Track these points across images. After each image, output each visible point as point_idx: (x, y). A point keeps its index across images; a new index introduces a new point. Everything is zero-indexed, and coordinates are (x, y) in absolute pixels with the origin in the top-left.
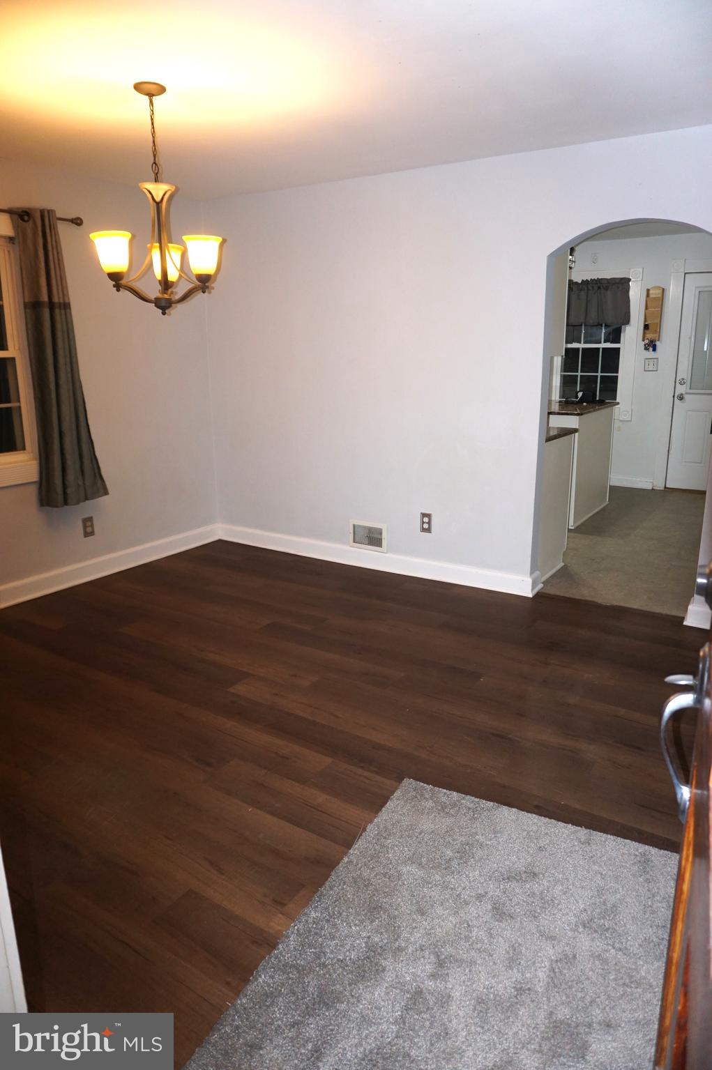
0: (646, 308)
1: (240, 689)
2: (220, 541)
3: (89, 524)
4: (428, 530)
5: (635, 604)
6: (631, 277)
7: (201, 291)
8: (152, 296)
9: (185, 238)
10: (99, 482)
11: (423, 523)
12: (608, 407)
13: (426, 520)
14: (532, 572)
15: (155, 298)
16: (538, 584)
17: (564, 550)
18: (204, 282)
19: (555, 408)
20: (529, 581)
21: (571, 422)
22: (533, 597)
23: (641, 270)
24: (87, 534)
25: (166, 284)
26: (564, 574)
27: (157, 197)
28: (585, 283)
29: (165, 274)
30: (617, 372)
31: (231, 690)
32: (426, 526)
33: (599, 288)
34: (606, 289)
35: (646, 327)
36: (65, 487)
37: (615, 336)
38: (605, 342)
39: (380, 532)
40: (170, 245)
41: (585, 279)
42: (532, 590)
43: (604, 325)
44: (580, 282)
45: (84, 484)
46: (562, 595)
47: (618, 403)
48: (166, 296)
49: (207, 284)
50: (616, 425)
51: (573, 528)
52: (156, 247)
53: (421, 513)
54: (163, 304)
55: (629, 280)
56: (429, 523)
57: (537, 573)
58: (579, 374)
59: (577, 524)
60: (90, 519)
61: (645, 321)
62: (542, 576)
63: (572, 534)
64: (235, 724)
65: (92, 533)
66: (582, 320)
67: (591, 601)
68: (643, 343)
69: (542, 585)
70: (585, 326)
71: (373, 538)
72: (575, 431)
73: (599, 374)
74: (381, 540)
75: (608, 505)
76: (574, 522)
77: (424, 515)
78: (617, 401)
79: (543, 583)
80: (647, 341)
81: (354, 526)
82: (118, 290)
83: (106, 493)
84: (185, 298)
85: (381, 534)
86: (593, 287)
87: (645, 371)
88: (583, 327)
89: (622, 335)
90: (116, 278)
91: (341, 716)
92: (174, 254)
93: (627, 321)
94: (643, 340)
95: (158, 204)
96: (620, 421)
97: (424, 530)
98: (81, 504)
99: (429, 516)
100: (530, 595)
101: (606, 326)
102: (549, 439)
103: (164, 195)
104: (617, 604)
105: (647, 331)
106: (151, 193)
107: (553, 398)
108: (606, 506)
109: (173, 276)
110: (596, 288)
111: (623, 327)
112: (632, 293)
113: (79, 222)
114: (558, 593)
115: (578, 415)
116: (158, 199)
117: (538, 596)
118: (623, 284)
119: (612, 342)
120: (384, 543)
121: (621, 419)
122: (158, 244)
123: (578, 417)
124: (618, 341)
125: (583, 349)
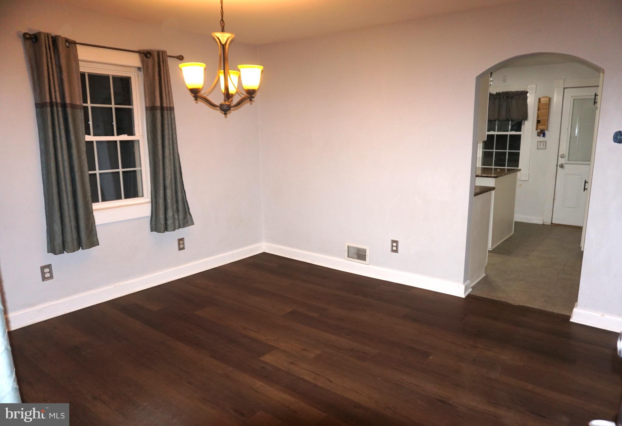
0: (539, 110)
1: (268, 358)
2: (264, 253)
3: (181, 242)
4: (396, 251)
5: (536, 305)
6: (528, 91)
7: (249, 100)
8: (218, 103)
9: (239, 66)
10: (189, 216)
11: (393, 246)
12: (514, 172)
13: (395, 244)
14: (465, 281)
15: (220, 104)
16: (469, 290)
17: (486, 265)
18: (251, 94)
19: (479, 172)
20: (463, 287)
21: (489, 182)
22: (466, 298)
23: (535, 86)
24: (180, 249)
25: (228, 96)
26: (486, 282)
27: (223, 40)
28: (498, 94)
29: (227, 88)
30: (519, 149)
31: (261, 358)
32: (394, 248)
33: (507, 97)
34: (512, 98)
35: (538, 122)
36: (166, 219)
37: (518, 126)
38: (511, 130)
39: (365, 251)
40: (230, 71)
41: (498, 92)
42: (465, 293)
43: (510, 120)
44: (495, 93)
45: (178, 218)
46: (485, 296)
47: (520, 170)
48: (227, 103)
49: (253, 96)
50: (518, 183)
51: (491, 250)
52: (221, 73)
53: (392, 240)
54: (225, 108)
55: (527, 92)
56: (397, 247)
57: (468, 281)
58: (494, 150)
59: (494, 247)
60: (182, 239)
61: (538, 117)
62: (472, 283)
63: (491, 254)
64: (263, 384)
65: (183, 248)
66: (496, 117)
67: (504, 302)
68: (536, 132)
69: (471, 289)
70: (498, 120)
71: (361, 255)
72: (493, 189)
73: (507, 151)
74: (365, 255)
75: (514, 234)
76: (492, 246)
77: (393, 241)
78: (519, 168)
79: (471, 288)
80: (539, 131)
81: (348, 247)
82: (196, 99)
83: (193, 224)
84: (239, 104)
85: (365, 252)
86: (503, 97)
87: (538, 149)
88: (497, 121)
89: (522, 126)
90: (195, 92)
91: (334, 381)
92: (233, 77)
93: (525, 118)
94: (537, 130)
95: (223, 46)
96: (522, 181)
97: (393, 251)
98: (176, 230)
99: (396, 242)
100: (463, 296)
101: (512, 121)
102: (476, 194)
103: (227, 40)
104: (523, 305)
105: (539, 124)
106: (219, 39)
107: (477, 166)
108: (512, 236)
109: (232, 90)
110: (505, 98)
111: (523, 122)
112: (529, 100)
113: (181, 58)
114: (482, 296)
115: (494, 177)
116: (223, 43)
117: (469, 297)
118: (523, 95)
119: (516, 131)
120: (367, 258)
121: (522, 179)
122: (222, 71)
123: (494, 179)
124: (519, 130)
125: (497, 135)
